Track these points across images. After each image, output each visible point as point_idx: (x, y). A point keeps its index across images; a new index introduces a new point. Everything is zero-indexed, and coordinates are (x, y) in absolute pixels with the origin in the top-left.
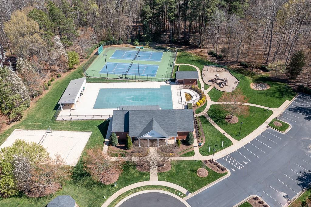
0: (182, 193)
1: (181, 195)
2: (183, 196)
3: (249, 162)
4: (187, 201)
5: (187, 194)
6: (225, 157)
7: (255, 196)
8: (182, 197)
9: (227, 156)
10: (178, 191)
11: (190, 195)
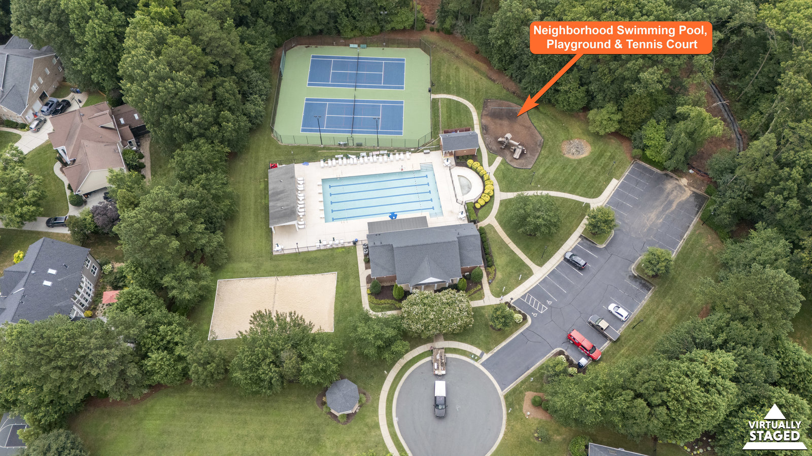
0: (475, 356)
1: (474, 357)
2: (476, 358)
3: (554, 302)
4: (483, 364)
5: (482, 355)
6: (524, 297)
7: (558, 349)
8: (476, 360)
9: (526, 294)
10: (471, 354)
11: (486, 357)
